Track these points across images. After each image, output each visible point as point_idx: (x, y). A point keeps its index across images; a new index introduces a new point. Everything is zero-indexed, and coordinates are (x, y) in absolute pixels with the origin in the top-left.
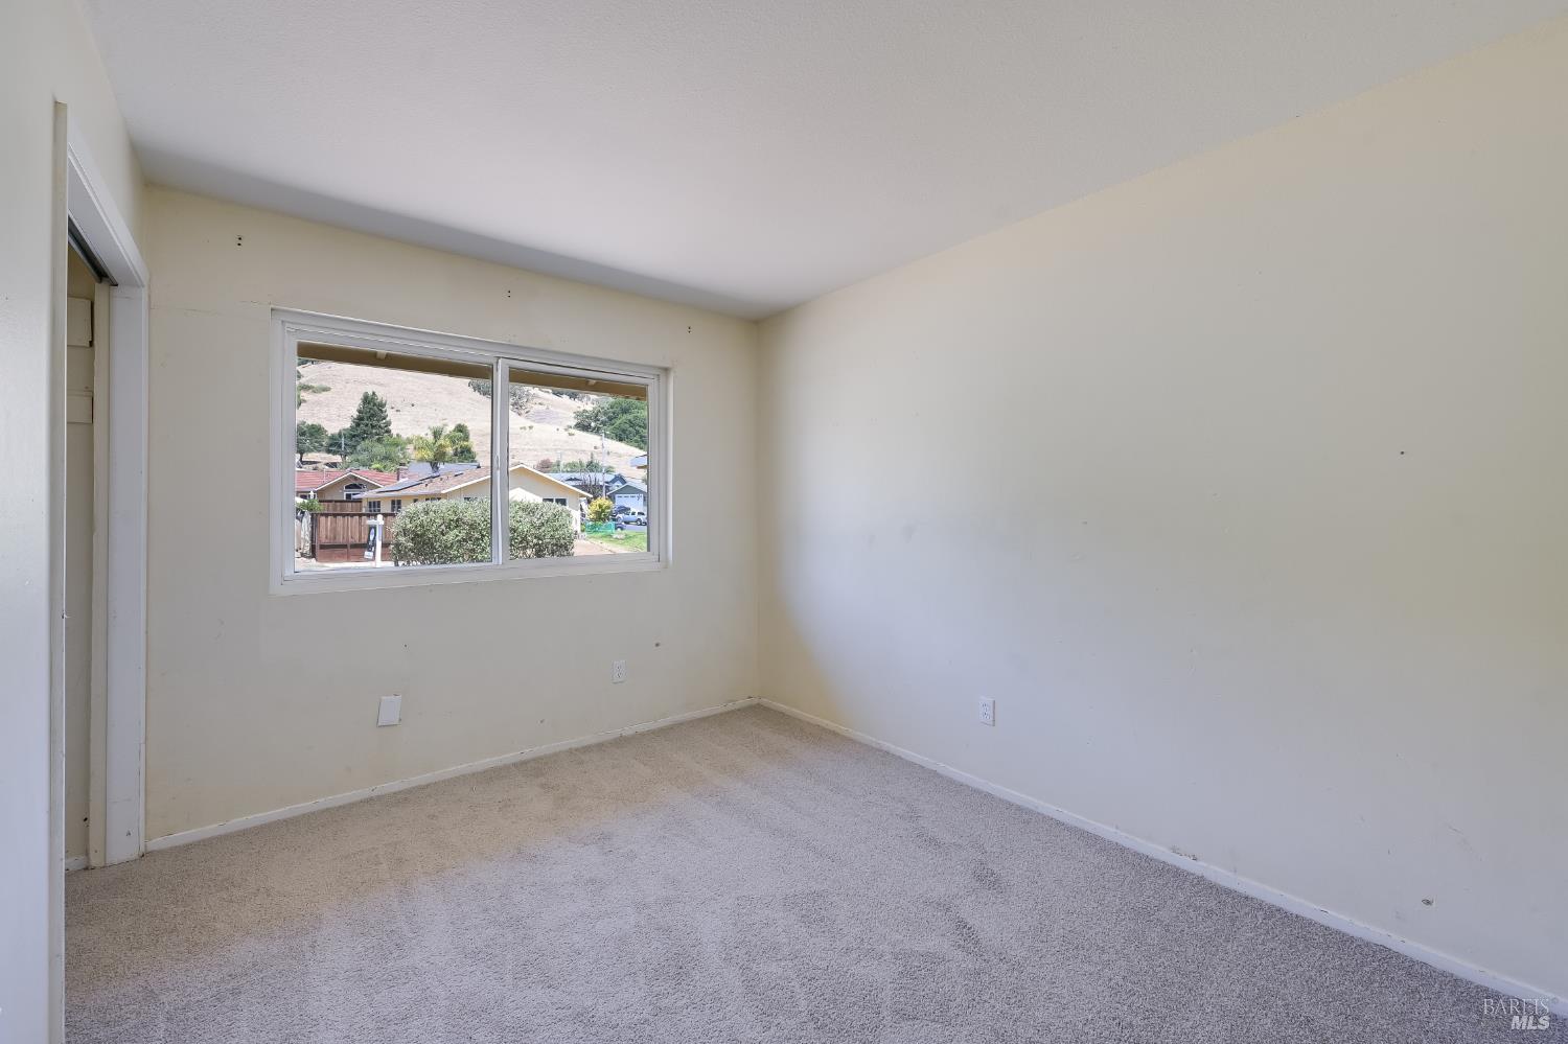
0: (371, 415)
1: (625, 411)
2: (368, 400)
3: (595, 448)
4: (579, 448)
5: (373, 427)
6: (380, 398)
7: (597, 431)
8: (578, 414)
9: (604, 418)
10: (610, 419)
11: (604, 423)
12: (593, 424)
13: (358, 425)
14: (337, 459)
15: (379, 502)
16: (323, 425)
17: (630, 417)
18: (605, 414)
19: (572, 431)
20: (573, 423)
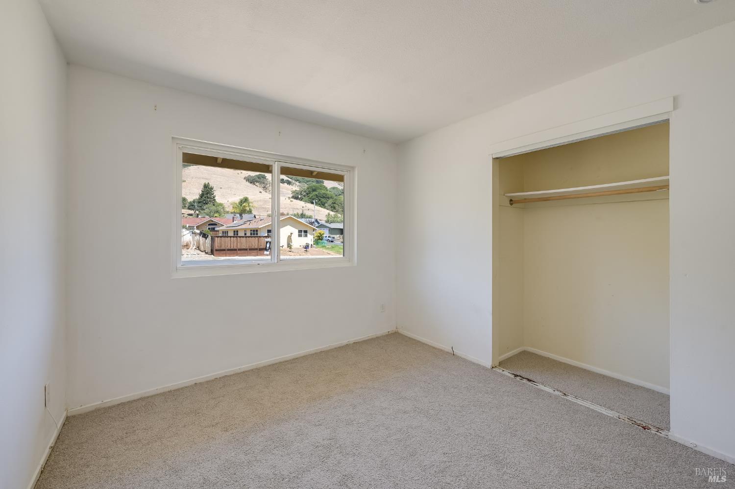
0: (207, 193)
1: (314, 190)
2: (206, 186)
3: (303, 207)
4: (295, 207)
5: (208, 198)
6: (211, 186)
7: (301, 199)
8: (293, 192)
9: (305, 194)
10: (307, 194)
11: (304, 196)
12: (300, 196)
13: (202, 197)
14: (192, 212)
15: (227, 232)
16: (186, 197)
17: (316, 193)
18: (305, 192)
19: (292, 199)
20: (291, 196)
